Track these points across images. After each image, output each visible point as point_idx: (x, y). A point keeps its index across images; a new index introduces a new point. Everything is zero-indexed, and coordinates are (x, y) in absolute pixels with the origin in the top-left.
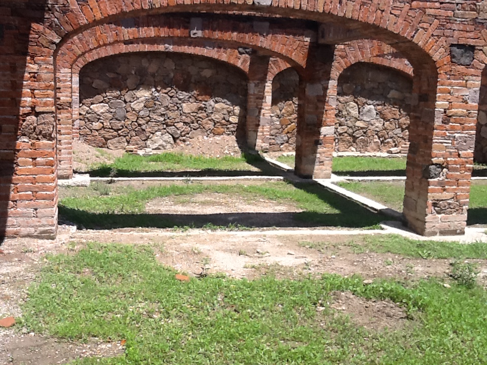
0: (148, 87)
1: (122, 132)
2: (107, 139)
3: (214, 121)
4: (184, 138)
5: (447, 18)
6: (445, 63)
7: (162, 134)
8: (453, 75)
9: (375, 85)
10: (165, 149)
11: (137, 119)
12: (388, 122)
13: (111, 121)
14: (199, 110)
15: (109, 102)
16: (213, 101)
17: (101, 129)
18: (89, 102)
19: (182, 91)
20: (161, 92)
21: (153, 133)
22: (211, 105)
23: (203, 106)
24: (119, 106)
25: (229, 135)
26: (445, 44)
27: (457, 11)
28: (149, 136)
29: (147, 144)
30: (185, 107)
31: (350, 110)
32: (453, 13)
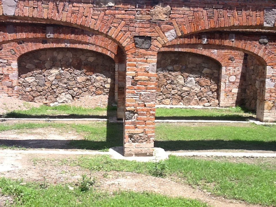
0: (57, 67)
1: (43, 93)
2: (34, 97)
3: (96, 87)
4: (78, 96)
5: (130, 20)
6: (131, 48)
7: (65, 94)
8: (136, 55)
9: (194, 65)
10: (67, 103)
11: (51, 86)
12: (203, 88)
13: (36, 87)
14: (87, 81)
15: (35, 76)
16: (95, 75)
17: (31, 91)
18: (24, 76)
19: (77, 70)
20: (64, 70)
21: (60, 94)
22: (94, 78)
23: (89, 78)
24: (41, 78)
25: (104, 95)
26: (130, 36)
27: (137, 16)
28: (58, 95)
29: (57, 100)
30: (79, 79)
31: (179, 80)
32: (134, 17)
